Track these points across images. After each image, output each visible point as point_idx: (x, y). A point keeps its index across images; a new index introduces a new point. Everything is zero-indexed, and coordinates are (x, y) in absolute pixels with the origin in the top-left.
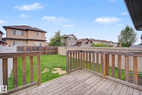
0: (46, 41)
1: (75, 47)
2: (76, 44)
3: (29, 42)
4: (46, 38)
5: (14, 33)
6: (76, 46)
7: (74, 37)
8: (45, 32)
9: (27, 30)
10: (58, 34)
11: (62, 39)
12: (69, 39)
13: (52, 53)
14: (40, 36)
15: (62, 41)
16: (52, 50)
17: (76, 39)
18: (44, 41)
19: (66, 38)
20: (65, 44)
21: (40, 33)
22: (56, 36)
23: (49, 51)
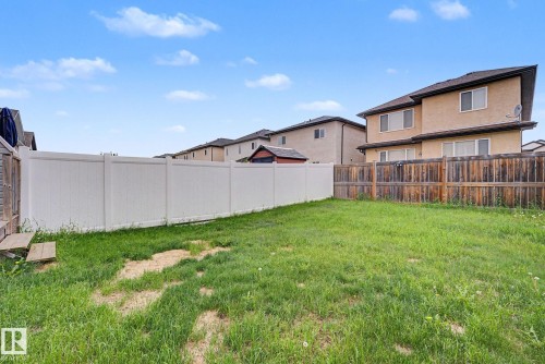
3: (426, 147)
9: (418, 101)
23: (467, 184)
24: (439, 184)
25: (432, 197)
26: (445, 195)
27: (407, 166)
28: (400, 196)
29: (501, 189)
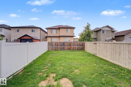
0: (75, 36)
1: (111, 42)
2: (114, 38)
3: (61, 38)
4: (74, 33)
5: (52, 32)
6: (114, 41)
7: (111, 29)
8: (74, 28)
9: (59, 29)
10: (88, 27)
11: (92, 33)
12: (102, 32)
13: (78, 49)
14: (69, 32)
15: (93, 36)
16: (77, 46)
17: (113, 32)
18: (73, 36)
19: (97, 31)
20: (96, 38)
21: (69, 30)
22: (85, 31)
23: (75, 47)
24: (71, 47)
25: (69, 49)
26: (72, 49)
27: (65, 43)
28: (64, 49)
29: (79, 47)
